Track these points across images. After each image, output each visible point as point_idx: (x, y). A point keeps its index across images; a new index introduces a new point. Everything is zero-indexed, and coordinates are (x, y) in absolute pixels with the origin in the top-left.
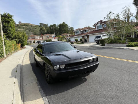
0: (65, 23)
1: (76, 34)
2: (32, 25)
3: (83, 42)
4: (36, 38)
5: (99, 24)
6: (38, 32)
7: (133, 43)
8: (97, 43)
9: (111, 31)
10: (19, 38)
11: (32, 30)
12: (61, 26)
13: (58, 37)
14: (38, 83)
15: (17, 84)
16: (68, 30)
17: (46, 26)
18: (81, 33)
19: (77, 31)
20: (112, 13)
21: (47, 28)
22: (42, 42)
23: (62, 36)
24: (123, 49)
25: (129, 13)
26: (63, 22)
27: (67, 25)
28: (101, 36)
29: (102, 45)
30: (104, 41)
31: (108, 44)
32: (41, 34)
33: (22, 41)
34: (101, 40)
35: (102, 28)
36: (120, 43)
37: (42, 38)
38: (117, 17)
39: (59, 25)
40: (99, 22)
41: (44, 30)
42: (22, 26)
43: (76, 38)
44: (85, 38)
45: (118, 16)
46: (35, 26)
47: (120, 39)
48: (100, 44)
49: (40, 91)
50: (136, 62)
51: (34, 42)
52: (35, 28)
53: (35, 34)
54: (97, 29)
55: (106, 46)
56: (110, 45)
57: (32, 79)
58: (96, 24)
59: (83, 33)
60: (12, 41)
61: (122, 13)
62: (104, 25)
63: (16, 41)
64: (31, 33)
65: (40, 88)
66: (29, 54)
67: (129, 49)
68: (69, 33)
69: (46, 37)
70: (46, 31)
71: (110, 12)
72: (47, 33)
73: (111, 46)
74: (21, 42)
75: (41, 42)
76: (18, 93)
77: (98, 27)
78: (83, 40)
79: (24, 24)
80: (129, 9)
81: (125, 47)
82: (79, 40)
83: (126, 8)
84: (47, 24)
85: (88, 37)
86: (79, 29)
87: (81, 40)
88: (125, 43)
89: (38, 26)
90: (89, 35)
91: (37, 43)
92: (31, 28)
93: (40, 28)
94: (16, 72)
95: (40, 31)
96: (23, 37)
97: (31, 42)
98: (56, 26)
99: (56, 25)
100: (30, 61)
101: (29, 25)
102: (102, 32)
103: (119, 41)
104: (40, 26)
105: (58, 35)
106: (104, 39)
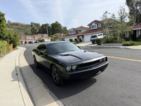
0: (58, 22)
1: (70, 34)
2: (22, 24)
3: (78, 42)
4: (27, 38)
5: (94, 24)
6: (30, 32)
7: (129, 43)
8: (92, 42)
9: (107, 30)
10: (10, 39)
11: (23, 30)
12: (53, 25)
13: (51, 37)
14: (46, 86)
15: (23, 88)
16: (61, 30)
17: (37, 25)
18: (75, 33)
19: (71, 31)
20: (108, 13)
21: (39, 28)
22: (34, 42)
23: (55, 36)
24: (120, 48)
25: (124, 13)
26: (56, 22)
27: (60, 25)
28: (96, 36)
29: (98, 45)
30: (100, 41)
31: (104, 43)
32: (32, 34)
33: (14, 41)
34: (96, 40)
35: (97, 28)
36: (116, 42)
37: (34, 38)
38: (113, 17)
39: (52, 24)
40: (94, 21)
41: (36, 30)
42: (11, 26)
43: (70, 38)
44: (80, 38)
45: (114, 15)
46: (26, 26)
47: (116, 39)
48: (96, 44)
49: (50, 94)
50: (139, 61)
51: (26, 43)
52: (26, 27)
53: (26, 34)
54: (91, 29)
55: (102, 45)
56: (106, 44)
57: (36, 82)
58: (91, 24)
59: (77, 33)
60: (3, 42)
61: (118, 13)
62: (98, 25)
63: (8, 42)
64: (22, 33)
65: (49, 91)
66: (24, 55)
67: (125, 48)
68: (63, 33)
69: (38, 37)
70: (38, 31)
71: (106, 12)
72: (39, 32)
73: (108, 45)
74: (13, 43)
75: (32, 42)
76: (28, 98)
77: (93, 27)
78: (78, 40)
79: (14, 23)
80: (124, 9)
81: (122, 46)
82: (74, 40)
83: (121, 8)
84: (39, 24)
85: (83, 36)
86: (73, 29)
87: (76, 40)
88: (122, 43)
89: (29, 25)
90: (83, 35)
91: (28, 43)
92: (21, 27)
93: (31, 28)
94: (17, 74)
95: (31, 31)
96: (15, 37)
97: (22, 42)
98: (49, 26)
99: (48, 24)
100: (28, 63)
101: (19, 24)
102: (97, 32)
103: (115, 40)
104: (31, 26)
105: (51, 34)
106: (100, 39)
